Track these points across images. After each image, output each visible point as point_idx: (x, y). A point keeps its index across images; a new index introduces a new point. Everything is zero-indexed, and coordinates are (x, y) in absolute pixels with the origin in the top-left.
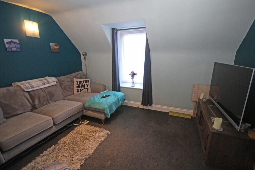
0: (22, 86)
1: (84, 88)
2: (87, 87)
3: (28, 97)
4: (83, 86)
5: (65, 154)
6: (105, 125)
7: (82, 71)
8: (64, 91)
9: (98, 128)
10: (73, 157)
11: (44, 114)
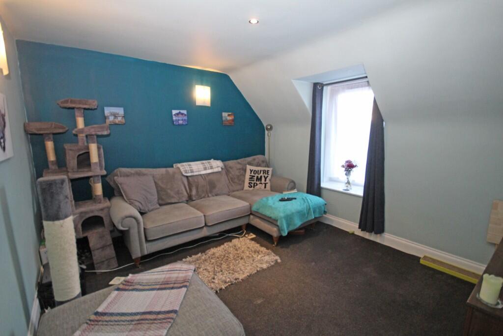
0: (181, 168)
1: (260, 182)
2: (265, 181)
3: (186, 183)
4: (259, 179)
5: (208, 268)
6: (278, 248)
7: (263, 154)
8: (230, 182)
9: (265, 249)
10: (216, 275)
11: (198, 209)
